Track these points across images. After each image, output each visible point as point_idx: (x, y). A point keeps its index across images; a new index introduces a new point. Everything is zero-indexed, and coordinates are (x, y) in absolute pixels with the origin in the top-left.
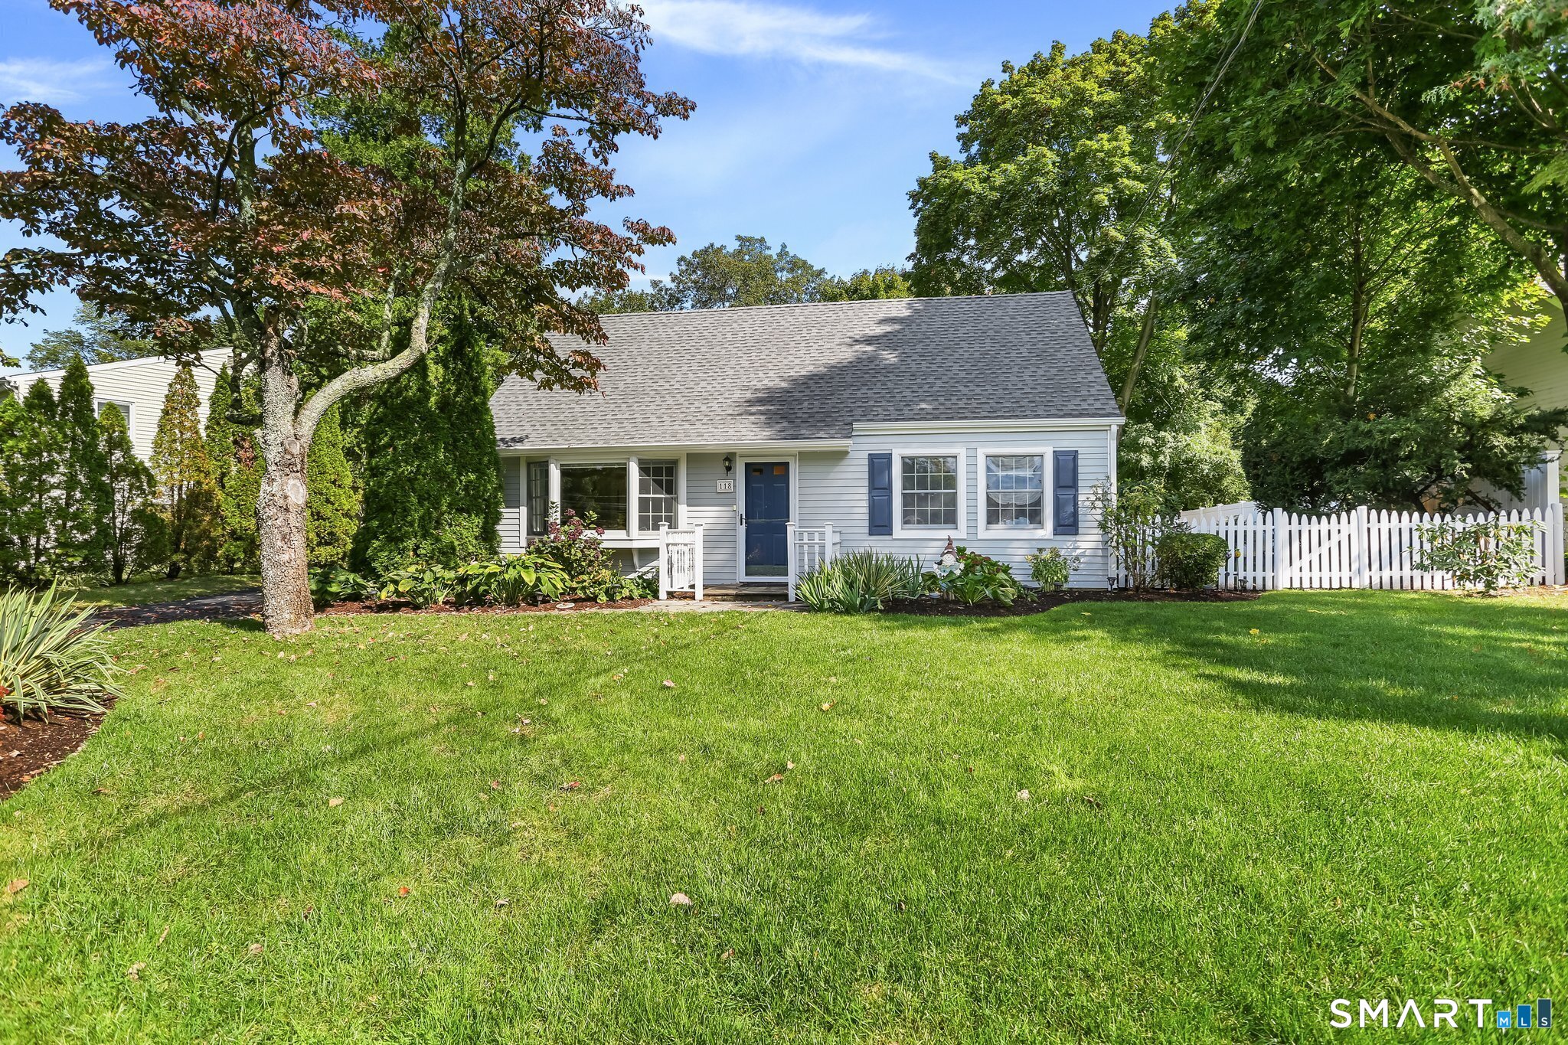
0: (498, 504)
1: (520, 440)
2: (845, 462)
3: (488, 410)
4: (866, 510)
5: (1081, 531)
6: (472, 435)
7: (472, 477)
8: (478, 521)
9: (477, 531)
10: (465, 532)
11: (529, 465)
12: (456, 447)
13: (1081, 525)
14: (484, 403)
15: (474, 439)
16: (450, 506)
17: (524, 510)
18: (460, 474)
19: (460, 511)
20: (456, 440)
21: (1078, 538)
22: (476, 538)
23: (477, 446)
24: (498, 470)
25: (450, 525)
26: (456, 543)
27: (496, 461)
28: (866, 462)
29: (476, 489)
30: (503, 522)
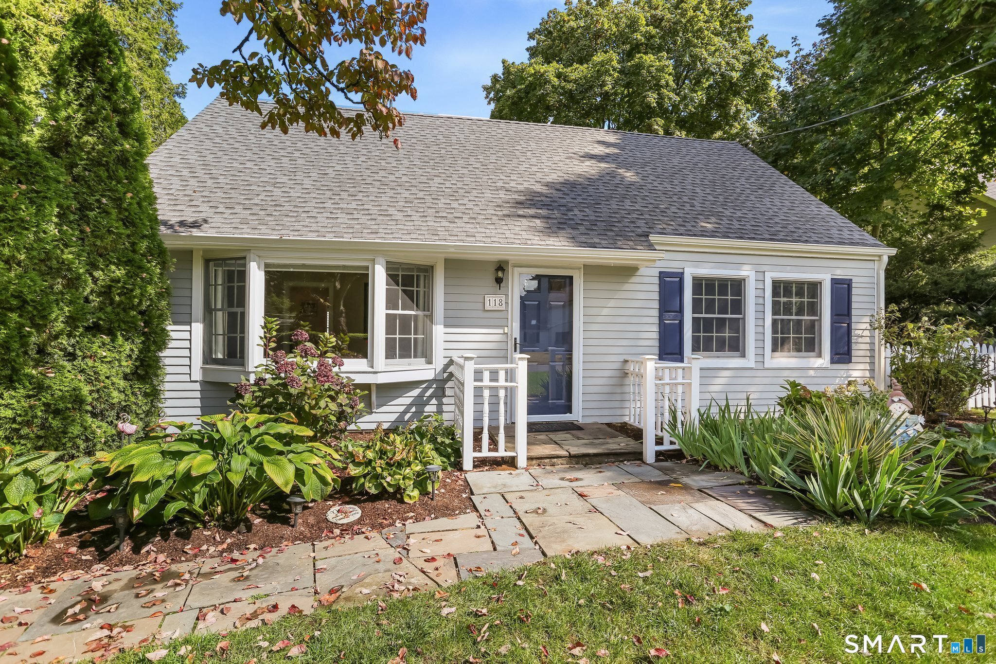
0: (162, 317)
1: (195, 225)
2: (634, 279)
3: (145, 168)
4: (656, 336)
5: (853, 359)
6: (118, 201)
7: (119, 272)
8: (129, 347)
9: (127, 366)
10: (103, 369)
11: (207, 262)
12: (84, 218)
13: (854, 353)
14: (140, 155)
15: (119, 207)
16: (72, 321)
17: (198, 328)
18: (93, 266)
19: (94, 329)
20: (84, 207)
21: (850, 366)
22: (126, 377)
23: (127, 222)
24: (163, 264)
25: (72, 357)
26: (85, 389)
27: (159, 252)
28: (657, 281)
29: (127, 293)
30: (172, 344)
